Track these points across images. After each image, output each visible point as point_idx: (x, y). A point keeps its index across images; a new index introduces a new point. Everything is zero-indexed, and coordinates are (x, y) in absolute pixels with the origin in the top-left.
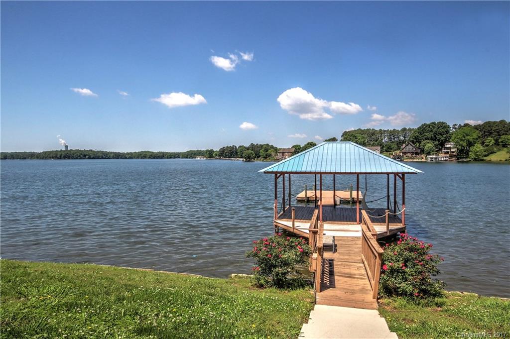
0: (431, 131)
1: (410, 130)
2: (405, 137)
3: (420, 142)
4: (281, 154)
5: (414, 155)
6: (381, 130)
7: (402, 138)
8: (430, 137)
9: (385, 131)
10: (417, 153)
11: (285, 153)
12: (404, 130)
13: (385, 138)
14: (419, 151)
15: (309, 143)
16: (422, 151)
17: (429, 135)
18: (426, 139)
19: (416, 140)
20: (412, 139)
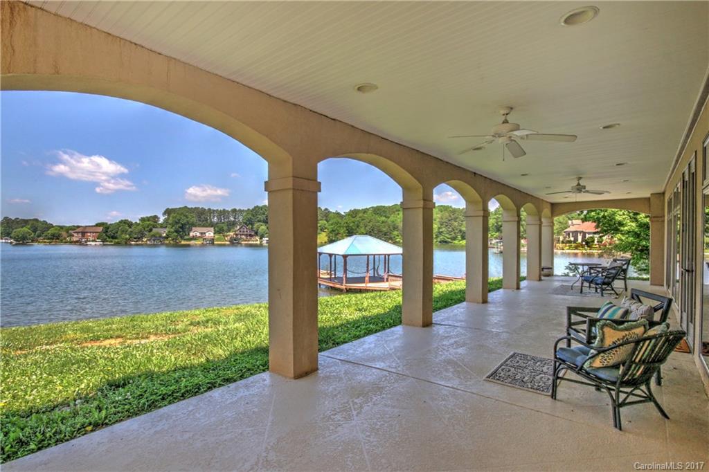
0: (264, 214)
1: (241, 211)
2: (235, 218)
3: (252, 224)
4: (80, 235)
5: (249, 237)
6: (210, 209)
7: (232, 219)
8: (262, 219)
9: (214, 211)
10: (251, 235)
11: (87, 232)
12: (234, 211)
13: (214, 217)
14: (253, 233)
15: (122, 221)
16: (256, 233)
17: (262, 217)
18: (259, 221)
19: (249, 222)
20: (245, 221)
